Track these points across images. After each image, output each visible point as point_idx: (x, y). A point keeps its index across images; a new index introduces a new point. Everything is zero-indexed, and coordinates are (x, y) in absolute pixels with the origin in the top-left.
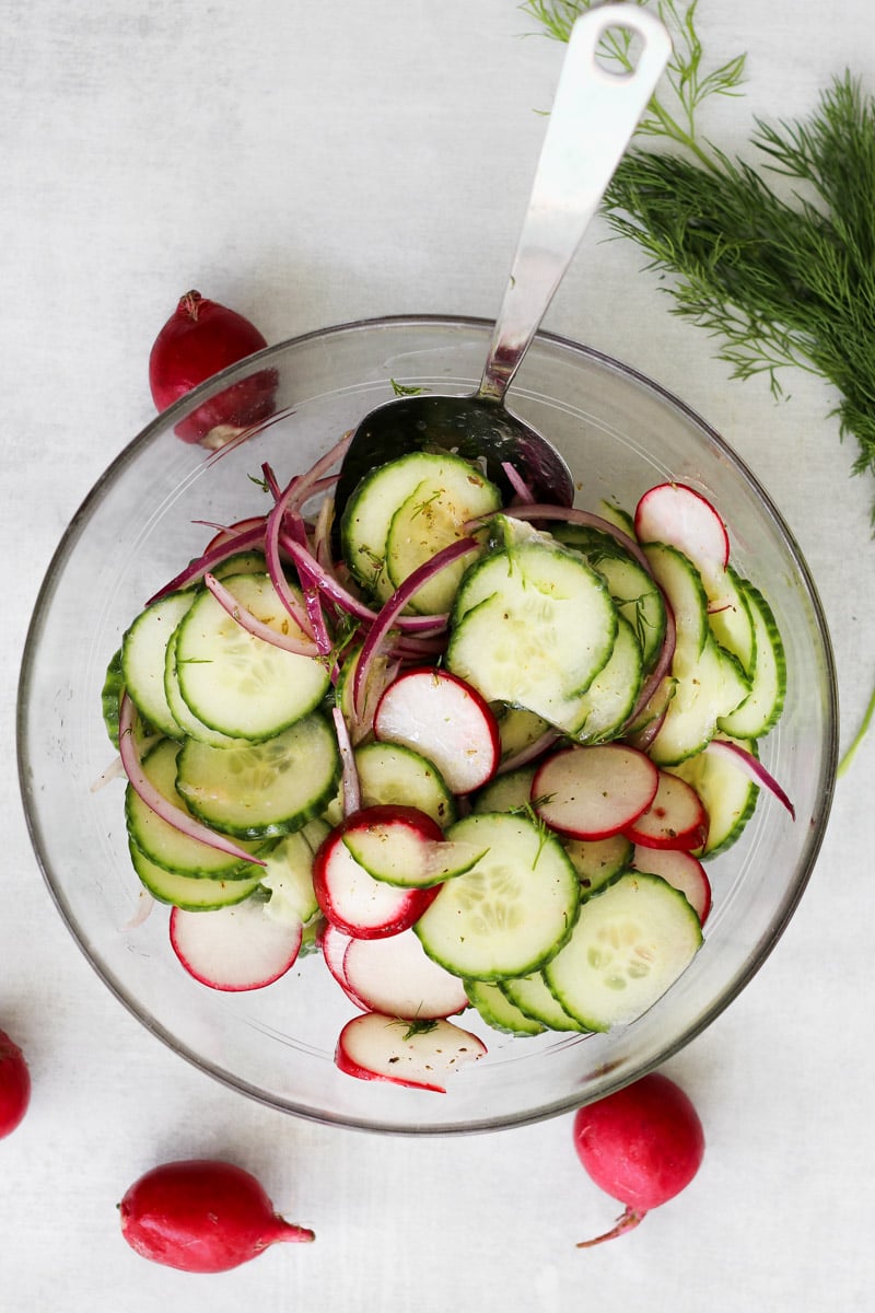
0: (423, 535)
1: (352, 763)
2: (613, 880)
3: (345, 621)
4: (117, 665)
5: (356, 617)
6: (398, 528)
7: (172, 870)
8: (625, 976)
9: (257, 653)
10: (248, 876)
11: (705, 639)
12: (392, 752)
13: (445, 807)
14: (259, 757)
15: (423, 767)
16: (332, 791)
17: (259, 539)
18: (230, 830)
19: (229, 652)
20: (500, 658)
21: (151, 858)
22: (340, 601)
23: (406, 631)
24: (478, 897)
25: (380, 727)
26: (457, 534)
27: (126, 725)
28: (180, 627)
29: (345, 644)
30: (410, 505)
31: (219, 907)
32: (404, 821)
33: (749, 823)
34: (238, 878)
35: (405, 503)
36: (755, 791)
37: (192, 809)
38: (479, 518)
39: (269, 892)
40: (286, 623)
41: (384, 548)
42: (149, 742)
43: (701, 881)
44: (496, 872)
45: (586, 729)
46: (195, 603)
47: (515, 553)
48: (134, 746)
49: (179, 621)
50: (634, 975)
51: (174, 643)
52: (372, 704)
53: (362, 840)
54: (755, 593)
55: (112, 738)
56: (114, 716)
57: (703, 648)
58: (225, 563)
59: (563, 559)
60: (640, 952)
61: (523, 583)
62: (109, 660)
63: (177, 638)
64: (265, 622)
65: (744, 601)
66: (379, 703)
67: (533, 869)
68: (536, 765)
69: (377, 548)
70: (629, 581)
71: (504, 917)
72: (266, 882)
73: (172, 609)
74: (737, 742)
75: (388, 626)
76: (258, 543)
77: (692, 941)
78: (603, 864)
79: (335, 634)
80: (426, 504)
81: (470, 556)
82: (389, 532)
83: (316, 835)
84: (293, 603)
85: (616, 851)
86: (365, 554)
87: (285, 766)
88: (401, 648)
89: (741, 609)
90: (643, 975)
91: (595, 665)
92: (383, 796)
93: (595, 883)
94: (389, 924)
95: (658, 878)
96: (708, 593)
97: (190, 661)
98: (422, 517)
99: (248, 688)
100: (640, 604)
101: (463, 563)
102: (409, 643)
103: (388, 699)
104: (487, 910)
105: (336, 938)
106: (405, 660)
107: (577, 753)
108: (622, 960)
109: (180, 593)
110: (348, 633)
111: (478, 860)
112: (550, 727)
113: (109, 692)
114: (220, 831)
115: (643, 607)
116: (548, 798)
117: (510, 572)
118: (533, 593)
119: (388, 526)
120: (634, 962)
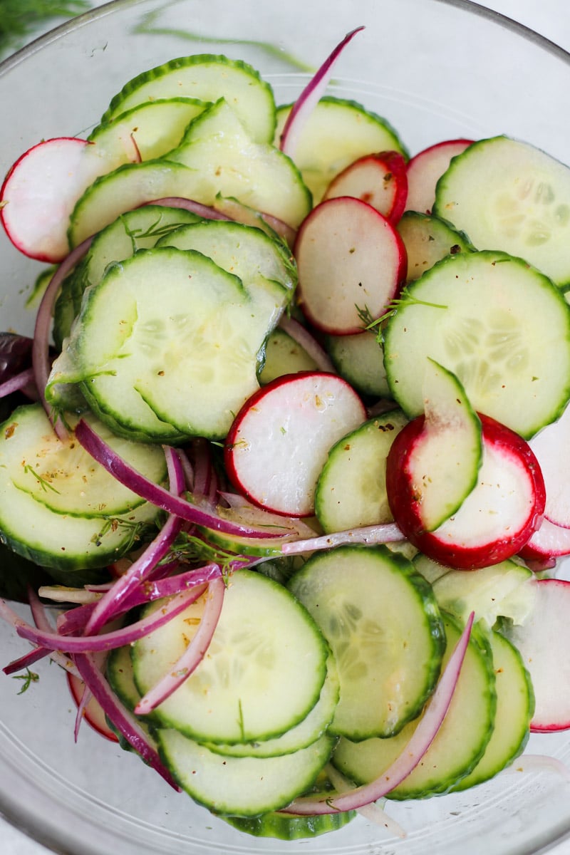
0: (76, 480)
1: (343, 535)
2: (447, 225)
3: (179, 551)
4: (249, 823)
5: (174, 538)
6: (70, 507)
7: (490, 727)
8: (552, 207)
9: (225, 652)
10: (486, 643)
11: (170, 162)
12: (327, 492)
13: (383, 423)
14: (344, 646)
15: (341, 455)
16: (380, 549)
17: (91, 663)
18: (434, 663)
19: (226, 683)
20: (208, 377)
21: (478, 755)
23: (185, 487)
24: (484, 367)
25: (296, 509)
26: (73, 447)
27: (322, 808)
28: (201, 741)
29: (207, 546)
30: (42, 495)
31: (526, 673)
32: (406, 461)
33: (369, 107)
34: (489, 654)
35: (39, 501)
36: (327, 100)
37: (415, 715)
38: (51, 422)
39: (501, 620)
40: (188, 621)
41: (93, 520)
42: (338, 782)
43: (434, 152)
44: (453, 351)
45: (280, 279)
46: (172, 726)
47: (89, 370)
48: (345, 798)
49: (193, 745)
50: (550, 198)
51: (221, 748)
52: (271, 519)
53: (431, 509)
54: (115, 103)
55: (337, 825)
56: (313, 823)
57: (180, 165)
58: (122, 697)
59: (91, 313)
60: (524, 194)
61: (121, 357)
62: (246, 837)
63: (213, 744)
64: (187, 642)
65: (124, 115)
66: (271, 511)
67: (446, 307)
68: (325, 339)
69: (94, 527)
70: (111, 248)
71: (504, 338)
72: (490, 622)
73: (181, 756)
75: (181, 501)
76: (96, 664)
77: (503, 146)
78: (431, 238)
79: (196, 562)
80: (40, 480)
81: (97, 430)
82: (75, 515)
83: (430, 570)
84: (163, 611)
85: (415, 230)
86: (101, 540)
87: (354, 613)
88: (207, 493)
89: (134, 120)
90: (549, 188)
91: (208, 269)
92: (376, 500)
93: (453, 241)
94: (526, 466)
95: (439, 186)
96: (118, 165)
97: (241, 725)
98: (55, 483)
99: (267, 660)
100: (137, 234)
102: (200, 486)
103: (265, 502)
104: (497, 356)
105: (542, 540)
106: (219, 488)
107: (307, 298)
108: (535, 211)
109: (161, 749)
110: (192, 545)
111: (443, 368)
112: (279, 330)
113: (285, 832)
114: (437, 673)
115: (140, 230)
116: (362, 312)
117: (112, 373)
118: (132, 345)
119: (68, 517)
120: (537, 199)
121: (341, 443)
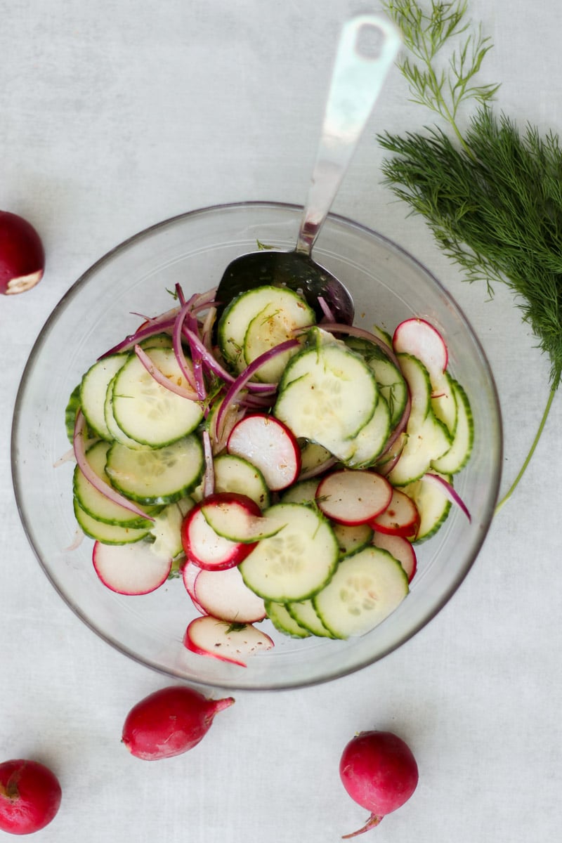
0: (267, 335)
1: (211, 465)
2: (360, 550)
3: (215, 382)
4: (77, 394)
5: (222, 379)
6: (251, 330)
7: (98, 519)
8: (360, 607)
9: (161, 395)
10: (143, 527)
11: (428, 412)
12: (236, 461)
13: (264, 498)
14: (156, 456)
15: (254, 473)
16: (198, 481)
17: (169, 327)
18: (134, 497)
19: (144, 392)
20: (307, 412)
21: (86, 510)
22: (214, 369)
23: (252, 391)
24: (278, 552)
25: (231, 446)
26: (287, 337)
27: (78, 430)
28: (117, 375)
29: (214, 395)
30: (261, 317)
31: (123, 543)
32: (239, 503)
33: (443, 525)
34: (137, 527)
35: (258, 315)
36: (449, 505)
37: (114, 484)
38: (301, 328)
39: (154, 539)
40: (180, 379)
41: (243, 340)
42: (92, 441)
43: (411, 556)
44: (291, 538)
45: (353, 459)
46: (127, 362)
47: (321, 351)
48: (82, 443)
49: (117, 372)
50: (366, 607)
51: (112, 384)
52: (227, 433)
53: (213, 512)
54: (460, 388)
55: (69, 436)
56: (71, 423)
57: (426, 417)
58: (147, 339)
59: (350, 357)
60: (371, 595)
61: (325, 369)
62: (72, 390)
63: (114, 382)
64: (168, 377)
65: (453, 392)
66: (232, 432)
67: (314, 538)
68: (321, 477)
69: (240, 341)
70: (388, 374)
71: (292, 566)
72: (153, 532)
73: (114, 363)
74: (441, 476)
75: (241, 386)
76: (168, 330)
77: (403, 592)
78: (355, 540)
79: (209, 389)
80: (270, 317)
81: (294, 350)
82: (247, 332)
83: (186, 506)
84: (186, 367)
85: (363, 533)
86: (231, 343)
87: (171, 464)
88: (247, 401)
89: (451, 397)
90: (371, 609)
91: (363, 421)
92: (228, 487)
93: (349, 550)
94: (223, 563)
95: (386, 552)
96: (433, 386)
97: (121, 396)
98: (267, 324)
99: (153, 416)
100: (392, 388)
101: (290, 355)
102: (252, 398)
103: (237, 430)
104: (283, 560)
105: (192, 569)
106: (249, 408)
107: (346, 474)
108: (360, 598)
109: (118, 354)
110: (217, 388)
111: (280, 530)
112: (332, 456)
113: (70, 409)
114: (130, 498)
115: (394, 390)
116: (326, 498)
117: (318, 362)
118: (330, 375)
119: (247, 328)
120: (367, 600)
121: (260, 474)
